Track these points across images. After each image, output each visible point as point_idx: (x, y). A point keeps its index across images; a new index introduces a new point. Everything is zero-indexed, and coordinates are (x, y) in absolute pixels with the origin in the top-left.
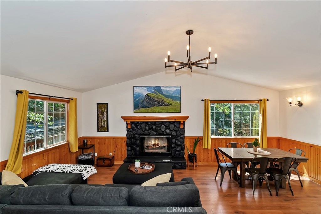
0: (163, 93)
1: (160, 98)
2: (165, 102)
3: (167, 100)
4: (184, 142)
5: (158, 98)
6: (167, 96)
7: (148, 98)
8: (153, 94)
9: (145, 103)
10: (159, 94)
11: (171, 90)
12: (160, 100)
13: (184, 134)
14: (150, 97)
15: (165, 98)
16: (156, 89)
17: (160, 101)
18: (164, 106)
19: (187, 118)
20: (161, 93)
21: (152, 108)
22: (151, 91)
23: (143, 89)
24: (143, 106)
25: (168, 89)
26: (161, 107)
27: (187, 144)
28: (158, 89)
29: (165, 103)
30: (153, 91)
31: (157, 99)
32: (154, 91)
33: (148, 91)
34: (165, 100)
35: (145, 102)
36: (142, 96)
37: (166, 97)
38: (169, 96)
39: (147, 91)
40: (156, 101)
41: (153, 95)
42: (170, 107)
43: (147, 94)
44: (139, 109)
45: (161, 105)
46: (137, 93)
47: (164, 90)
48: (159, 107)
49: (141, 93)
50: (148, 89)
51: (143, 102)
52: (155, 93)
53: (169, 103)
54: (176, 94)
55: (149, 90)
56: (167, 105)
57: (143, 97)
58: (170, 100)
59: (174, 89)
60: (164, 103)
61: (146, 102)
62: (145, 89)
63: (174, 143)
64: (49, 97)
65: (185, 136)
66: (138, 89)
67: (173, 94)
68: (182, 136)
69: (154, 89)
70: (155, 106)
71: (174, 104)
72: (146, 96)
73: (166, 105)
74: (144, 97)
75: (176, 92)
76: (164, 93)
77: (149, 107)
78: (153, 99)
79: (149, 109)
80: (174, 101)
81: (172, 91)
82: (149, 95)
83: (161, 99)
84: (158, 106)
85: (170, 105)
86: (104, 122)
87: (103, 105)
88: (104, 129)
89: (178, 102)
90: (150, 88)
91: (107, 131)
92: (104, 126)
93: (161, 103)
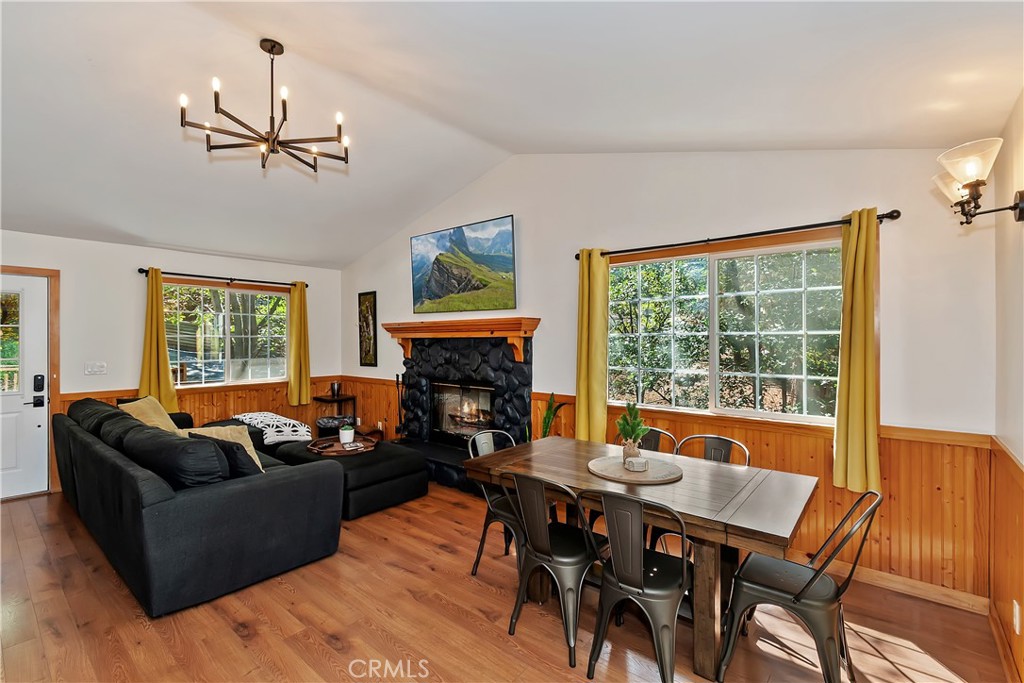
0: (467, 249)
1: (463, 265)
2: (473, 277)
3: (479, 273)
4: (529, 413)
5: (458, 267)
6: (479, 259)
7: (439, 270)
8: (449, 255)
9: (433, 285)
10: (461, 254)
11: (486, 236)
12: (463, 272)
13: (529, 384)
14: (443, 265)
15: (474, 265)
16: (453, 238)
17: (461, 277)
18: (470, 290)
20: (465, 249)
21: (447, 297)
22: (444, 247)
23: (430, 243)
24: (429, 293)
25: (480, 235)
26: (465, 293)
28: (458, 237)
29: (473, 282)
30: (449, 245)
31: (455, 272)
32: (450, 247)
33: (439, 249)
34: (473, 272)
35: (434, 283)
36: (428, 263)
37: (476, 262)
38: (482, 256)
39: (437, 246)
40: (454, 277)
41: (446, 258)
42: (484, 293)
43: (437, 259)
44: (423, 303)
45: (464, 290)
46: (419, 257)
47: (471, 239)
48: (461, 294)
49: (427, 256)
50: (438, 240)
51: (429, 281)
52: (453, 252)
53: (480, 280)
54: (497, 247)
55: (440, 244)
56: (478, 288)
57: (428, 266)
58: (485, 268)
59: (491, 232)
60: (470, 281)
61: (436, 280)
62: (434, 244)
64: (228, 281)
66: (421, 244)
67: (490, 248)
68: (524, 391)
69: (451, 240)
70: (452, 292)
71: (493, 283)
72: (434, 263)
73: (475, 288)
74: (430, 267)
75: (499, 240)
76: (471, 249)
77: (440, 297)
78: (448, 270)
79: (439, 303)
80: (493, 274)
81: (488, 240)
82: (441, 258)
83: (465, 268)
84: (459, 292)
85: (485, 286)
86: (370, 340)
87: (368, 296)
88: (369, 358)
89: (504, 275)
90: (442, 237)
91: (375, 365)
92: (369, 351)
93: (467, 285)
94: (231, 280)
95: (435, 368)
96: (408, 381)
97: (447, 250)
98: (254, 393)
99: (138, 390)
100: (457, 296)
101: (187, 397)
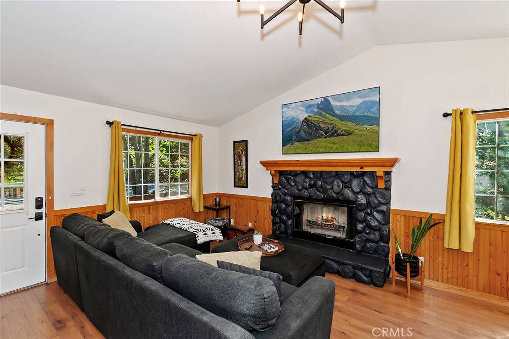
0: (334, 113)
1: (330, 122)
2: (339, 129)
3: (342, 126)
4: (388, 223)
5: (324, 123)
6: (342, 118)
7: (308, 125)
8: (317, 116)
9: (302, 133)
10: (327, 115)
11: (351, 104)
12: (329, 126)
13: (388, 203)
14: (311, 123)
15: (340, 121)
16: (321, 106)
17: (328, 129)
18: (336, 136)
19: (393, 162)
20: (331, 112)
21: (315, 141)
22: (312, 112)
23: (299, 109)
24: (299, 138)
25: (345, 103)
26: (332, 138)
27: (397, 228)
28: (325, 106)
29: (339, 131)
30: (317, 110)
31: (322, 126)
32: (318, 112)
33: (308, 113)
34: (339, 125)
35: (303, 132)
36: (297, 121)
37: (342, 120)
38: (348, 116)
39: (306, 111)
40: (321, 129)
41: (314, 118)
42: (349, 138)
43: (305, 118)
44: (292, 144)
45: (330, 136)
46: (289, 118)
47: (336, 106)
48: (328, 139)
49: (296, 117)
50: (307, 108)
51: (299, 131)
52: (320, 114)
53: (346, 131)
54: (362, 111)
55: (309, 110)
56: (344, 135)
57: (298, 123)
58: (350, 124)
59: (357, 101)
60: (336, 131)
61: (305, 131)
62: (303, 110)
63: (361, 222)
64: (159, 132)
65: (392, 208)
66: (291, 110)
67: (355, 111)
68: (384, 208)
69: (318, 107)
70: (319, 138)
71: (357, 132)
72: (303, 121)
73: (341, 135)
74: (300, 124)
75: (363, 106)
76: (336, 112)
77: (308, 141)
78: (315, 125)
79: (308, 144)
80: (357, 127)
81: (354, 106)
82: (309, 118)
83: (331, 124)
84: (326, 138)
85: (350, 134)
86: (242, 170)
87: (241, 143)
88: (241, 181)
89: (368, 127)
90: (310, 106)
91: (246, 186)
92: (242, 178)
93: (331, 133)
94: (160, 130)
95: (300, 190)
96: (276, 199)
97: (315, 114)
98: (173, 205)
99: (106, 205)
100: (324, 140)
101: (135, 209)
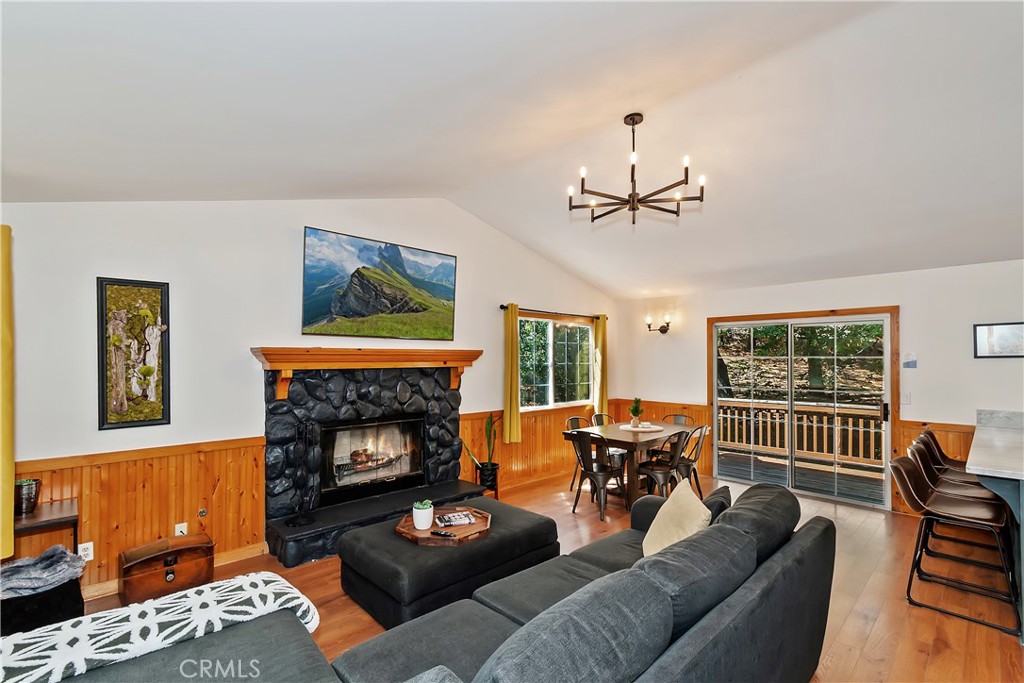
0: (404, 270)
1: (399, 285)
2: (411, 299)
3: (417, 296)
4: (458, 432)
5: (390, 286)
6: (417, 283)
7: (362, 285)
8: (378, 271)
9: (352, 301)
10: (395, 274)
11: (428, 264)
12: (398, 293)
14: (368, 281)
15: (413, 288)
16: (385, 254)
17: (395, 298)
18: (406, 312)
19: (475, 356)
20: (401, 270)
21: (374, 317)
22: (370, 260)
23: (346, 250)
24: (345, 309)
25: (420, 259)
26: (401, 314)
28: (391, 255)
29: (411, 304)
30: (378, 260)
31: (387, 291)
32: (380, 263)
33: (362, 261)
34: (411, 295)
35: (352, 298)
36: (342, 274)
37: (415, 286)
38: (423, 281)
39: (359, 257)
40: (386, 297)
41: (374, 275)
42: (424, 316)
43: (357, 271)
44: (332, 320)
45: (399, 311)
46: (324, 263)
47: (409, 260)
48: (395, 315)
49: (339, 264)
50: (361, 251)
51: (345, 295)
52: (384, 269)
53: (420, 305)
54: (439, 277)
55: (365, 254)
56: (417, 311)
57: (343, 278)
58: (425, 294)
59: (436, 261)
60: (407, 303)
61: (356, 296)
62: (353, 253)
66: (327, 247)
67: (432, 277)
68: (453, 415)
69: (381, 255)
70: (382, 312)
71: (434, 308)
72: (353, 275)
73: (413, 311)
74: (347, 279)
75: (441, 270)
76: (409, 271)
77: (363, 316)
78: (376, 287)
79: (363, 322)
80: (434, 300)
81: (430, 267)
82: (364, 271)
83: (401, 290)
84: (392, 313)
85: (425, 310)
86: (147, 374)
87: (144, 290)
89: (446, 302)
90: (366, 248)
91: (165, 418)
92: (145, 396)
93: (400, 305)
95: (337, 408)
97: (375, 265)
100: (390, 316)
